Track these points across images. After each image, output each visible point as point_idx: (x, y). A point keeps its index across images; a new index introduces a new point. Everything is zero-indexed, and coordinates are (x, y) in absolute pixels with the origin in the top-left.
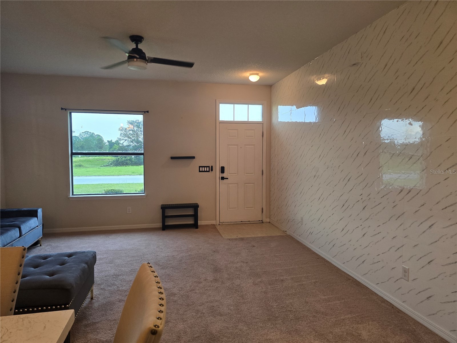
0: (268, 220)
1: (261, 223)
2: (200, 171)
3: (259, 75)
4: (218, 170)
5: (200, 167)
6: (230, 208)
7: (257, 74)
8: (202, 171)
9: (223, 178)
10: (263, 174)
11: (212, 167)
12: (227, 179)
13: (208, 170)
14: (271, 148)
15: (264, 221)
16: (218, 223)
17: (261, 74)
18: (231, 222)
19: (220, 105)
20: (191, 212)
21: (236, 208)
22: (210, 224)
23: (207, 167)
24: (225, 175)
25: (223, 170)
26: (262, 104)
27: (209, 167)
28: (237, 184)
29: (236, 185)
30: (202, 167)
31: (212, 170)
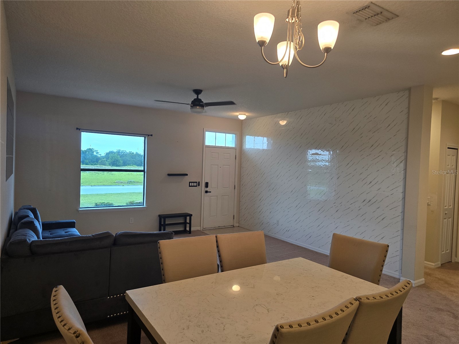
0: (237, 225)
1: (233, 227)
2: (190, 186)
3: (246, 115)
4: (204, 185)
5: (190, 182)
6: (211, 216)
7: (245, 114)
8: (191, 186)
9: (206, 192)
10: (235, 188)
11: (199, 182)
12: (211, 192)
13: (196, 185)
14: (242, 168)
15: (234, 226)
16: (202, 229)
17: (247, 114)
18: (211, 228)
19: (206, 132)
20: (181, 220)
21: (215, 216)
22: (196, 230)
23: (195, 182)
24: (208, 189)
25: (207, 185)
26: (235, 134)
27: (197, 182)
28: (217, 196)
29: (215, 197)
30: (192, 182)
31: (199, 185)
